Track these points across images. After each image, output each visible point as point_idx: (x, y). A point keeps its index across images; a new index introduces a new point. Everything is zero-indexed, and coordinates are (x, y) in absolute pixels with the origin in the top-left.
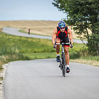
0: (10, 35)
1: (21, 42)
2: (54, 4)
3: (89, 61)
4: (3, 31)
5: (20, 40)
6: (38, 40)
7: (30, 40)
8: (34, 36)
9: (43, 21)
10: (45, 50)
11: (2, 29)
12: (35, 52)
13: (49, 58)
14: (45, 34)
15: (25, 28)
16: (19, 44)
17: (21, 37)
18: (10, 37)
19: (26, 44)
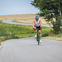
0: (7, 24)
1: (14, 28)
2: (32, 4)
3: (54, 38)
4: (3, 21)
5: (13, 27)
6: (24, 26)
7: (19, 26)
8: (21, 24)
9: (27, 14)
10: (28, 32)
11: (2, 20)
12: (22, 34)
13: (30, 37)
14: (28, 22)
15: (16, 19)
16: (12, 29)
17: (14, 25)
18: (7, 25)
19: (17, 29)
